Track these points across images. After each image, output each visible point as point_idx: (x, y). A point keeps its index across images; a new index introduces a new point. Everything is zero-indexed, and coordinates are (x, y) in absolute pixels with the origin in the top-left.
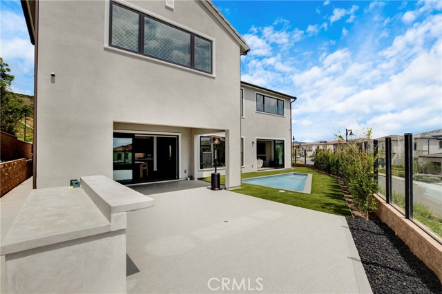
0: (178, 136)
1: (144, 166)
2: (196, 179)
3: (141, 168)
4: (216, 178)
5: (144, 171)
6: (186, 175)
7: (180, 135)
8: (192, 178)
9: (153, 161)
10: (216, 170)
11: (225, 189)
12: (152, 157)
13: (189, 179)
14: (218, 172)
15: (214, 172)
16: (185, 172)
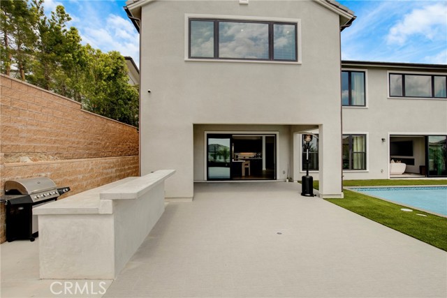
0: (276, 135)
1: (247, 165)
2: (295, 182)
3: (243, 167)
4: (307, 183)
5: (247, 169)
6: (285, 176)
7: (277, 133)
8: (291, 180)
9: (261, 160)
10: (307, 173)
11: (319, 196)
12: (261, 156)
13: (287, 180)
14: (310, 175)
15: (305, 175)
16: (284, 173)
